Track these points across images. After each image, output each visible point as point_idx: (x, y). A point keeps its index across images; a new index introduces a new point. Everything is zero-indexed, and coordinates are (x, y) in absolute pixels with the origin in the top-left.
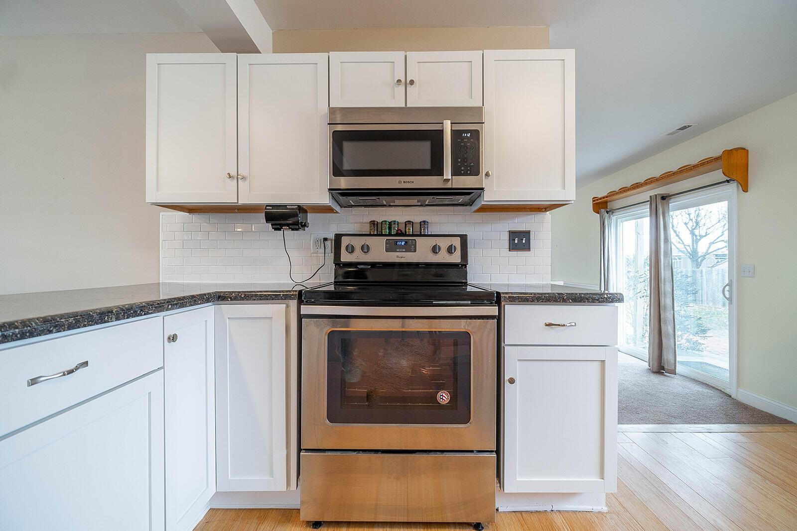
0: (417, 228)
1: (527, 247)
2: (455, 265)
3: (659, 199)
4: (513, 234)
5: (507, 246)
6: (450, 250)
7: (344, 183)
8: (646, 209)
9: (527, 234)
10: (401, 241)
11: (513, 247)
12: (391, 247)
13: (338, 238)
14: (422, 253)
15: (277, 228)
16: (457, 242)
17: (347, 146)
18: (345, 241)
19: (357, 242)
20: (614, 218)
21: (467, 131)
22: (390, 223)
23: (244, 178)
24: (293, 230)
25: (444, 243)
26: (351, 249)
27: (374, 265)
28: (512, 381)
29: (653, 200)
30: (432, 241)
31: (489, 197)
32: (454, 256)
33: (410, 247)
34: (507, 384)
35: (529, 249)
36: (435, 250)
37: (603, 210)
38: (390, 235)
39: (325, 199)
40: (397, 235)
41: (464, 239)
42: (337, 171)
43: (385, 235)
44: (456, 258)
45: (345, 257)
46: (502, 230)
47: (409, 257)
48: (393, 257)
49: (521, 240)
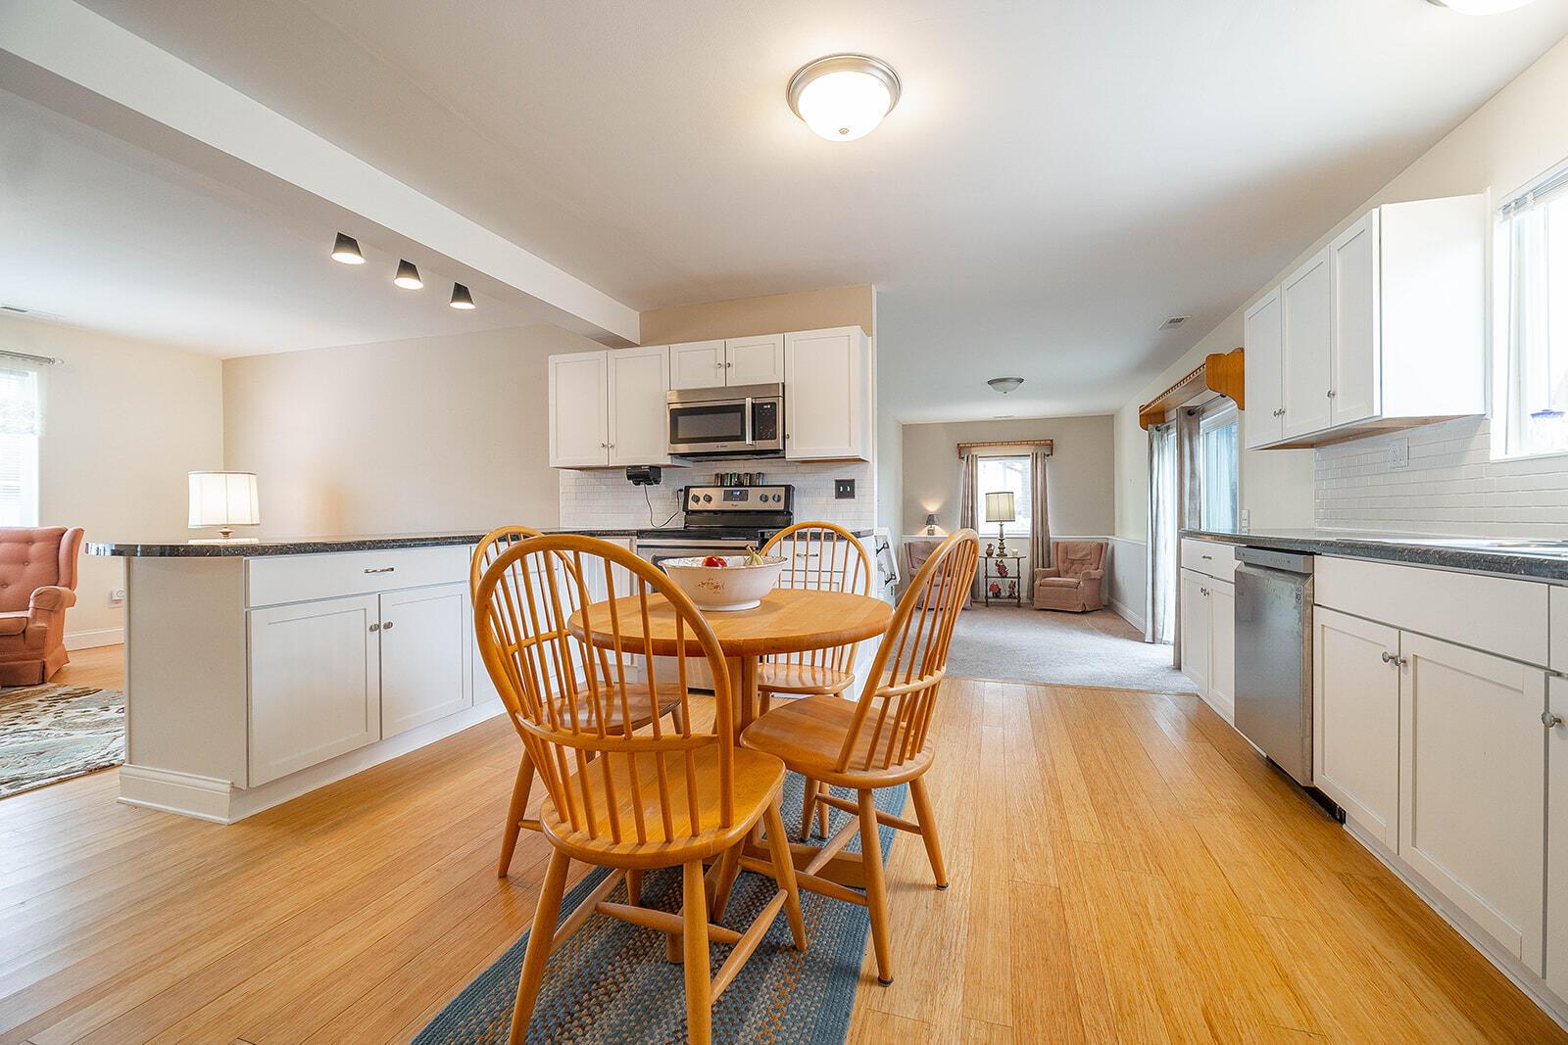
0: (752, 479)
1: (851, 495)
2: (781, 512)
4: (839, 483)
5: (835, 494)
6: (777, 499)
7: (683, 448)
9: (851, 483)
10: (738, 491)
11: (840, 495)
12: (728, 496)
13: (687, 489)
14: (752, 502)
15: (637, 483)
16: (782, 492)
17: (681, 419)
18: (692, 492)
19: (703, 493)
21: (767, 404)
22: (733, 475)
23: (612, 447)
25: (770, 492)
26: (696, 499)
27: (715, 512)
29: (1178, 413)
30: (762, 491)
31: (790, 455)
32: (779, 503)
33: (744, 497)
35: (853, 497)
36: (763, 499)
37: (1150, 426)
38: (731, 486)
39: (668, 461)
40: (736, 486)
41: (789, 489)
42: (674, 440)
43: (726, 486)
44: (780, 506)
45: (692, 506)
46: (829, 478)
47: (741, 506)
48: (729, 506)
49: (845, 488)
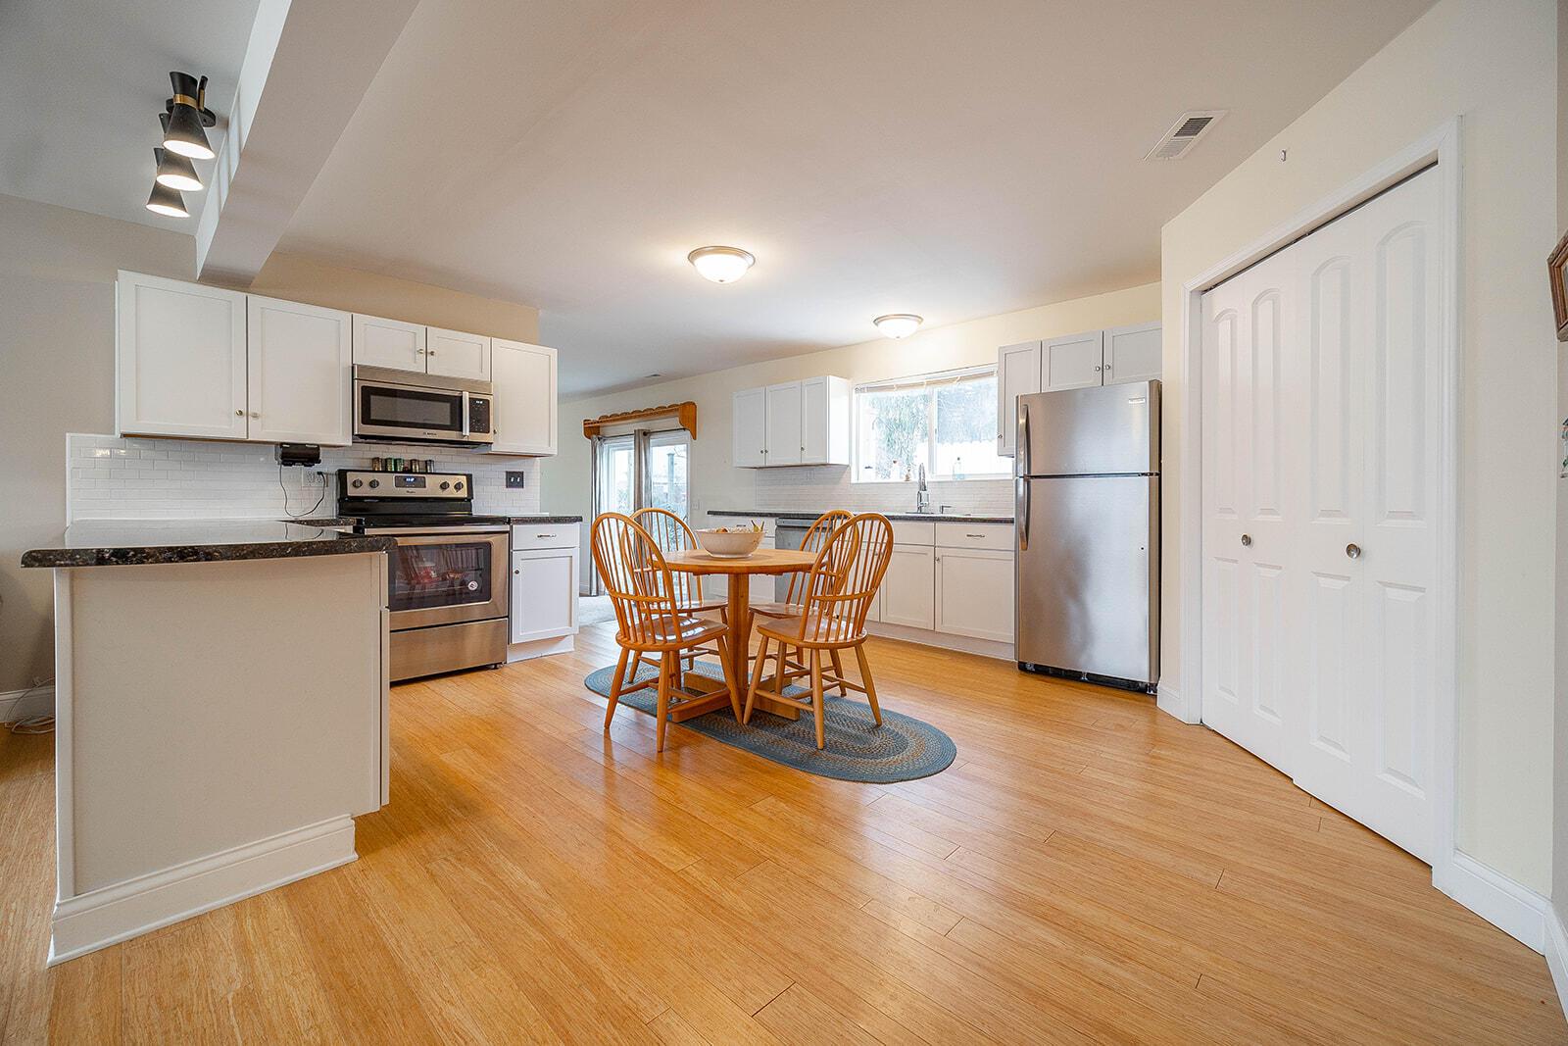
0: (422, 465)
1: (521, 485)
2: (462, 499)
3: (641, 435)
4: (509, 474)
5: (505, 484)
6: (458, 487)
8: (631, 441)
9: (521, 474)
10: (410, 477)
11: (509, 485)
12: (400, 483)
13: (343, 473)
14: (432, 488)
16: (463, 480)
17: (375, 400)
18: (351, 477)
19: (367, 478)
20: (606, 446)
21: (482, 400)
22: (395, 460)
23: (255, 416)
24: (305, 466)
25: (452, 480)
26: (356, 484)
27: (382, 499)
28: (517, 572)
29: (636, 433)
30: (441, 479)
31: (494, 449)
32: (461, 491)
33: (420, 483)
34: (514, 574)
35: (523, 487)
36: (444, 486)
37: (594, 436)
38: (396, 472)
39: (345, 441)
40: (404, 472)
41: (469, 477)
42: (366, 419)
43: (391, 472)
44: (463, 493)
45: (351, 492)
46: (500, 470)
47: (418, 492)
48: (403, 492)
49: (516, 479)
